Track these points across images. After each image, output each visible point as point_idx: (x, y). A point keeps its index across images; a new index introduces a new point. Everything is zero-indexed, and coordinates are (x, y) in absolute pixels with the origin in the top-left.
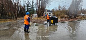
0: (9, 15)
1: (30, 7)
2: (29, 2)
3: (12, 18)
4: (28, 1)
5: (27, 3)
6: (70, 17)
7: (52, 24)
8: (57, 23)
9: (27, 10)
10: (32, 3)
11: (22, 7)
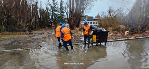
0: (20, 25)
1: (56, 11)
2: (56, 2)
3: (24, 31)
4: (53, 1)
5: (52, 5)
6: (133, 29)
7: (95, 43)
8: (106, 41)
9: (52, 16)
10: (61, 5)
11: (44, 12)
